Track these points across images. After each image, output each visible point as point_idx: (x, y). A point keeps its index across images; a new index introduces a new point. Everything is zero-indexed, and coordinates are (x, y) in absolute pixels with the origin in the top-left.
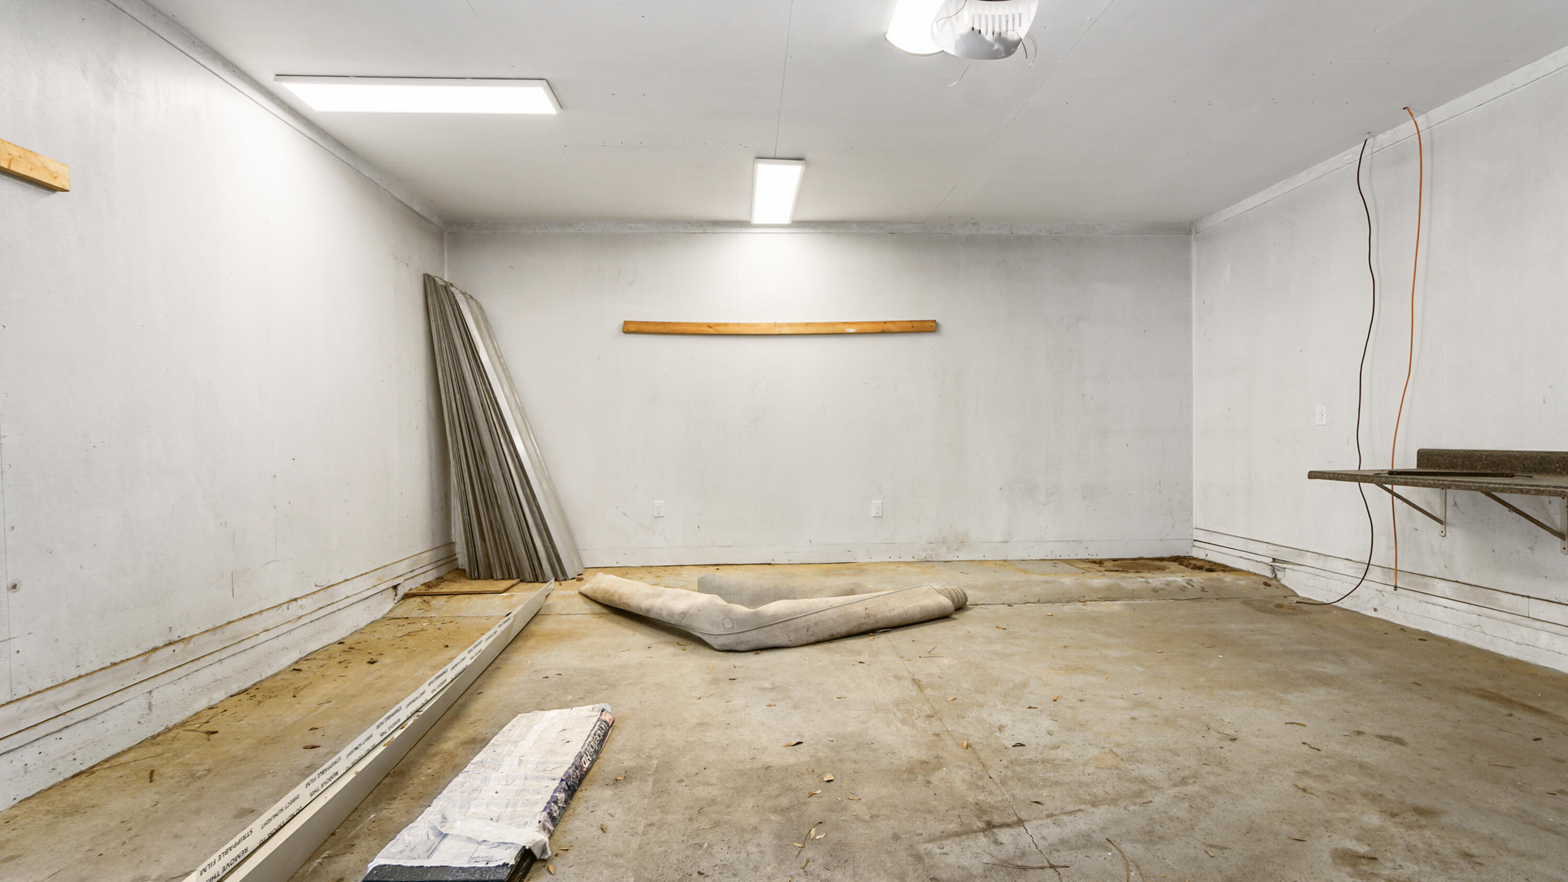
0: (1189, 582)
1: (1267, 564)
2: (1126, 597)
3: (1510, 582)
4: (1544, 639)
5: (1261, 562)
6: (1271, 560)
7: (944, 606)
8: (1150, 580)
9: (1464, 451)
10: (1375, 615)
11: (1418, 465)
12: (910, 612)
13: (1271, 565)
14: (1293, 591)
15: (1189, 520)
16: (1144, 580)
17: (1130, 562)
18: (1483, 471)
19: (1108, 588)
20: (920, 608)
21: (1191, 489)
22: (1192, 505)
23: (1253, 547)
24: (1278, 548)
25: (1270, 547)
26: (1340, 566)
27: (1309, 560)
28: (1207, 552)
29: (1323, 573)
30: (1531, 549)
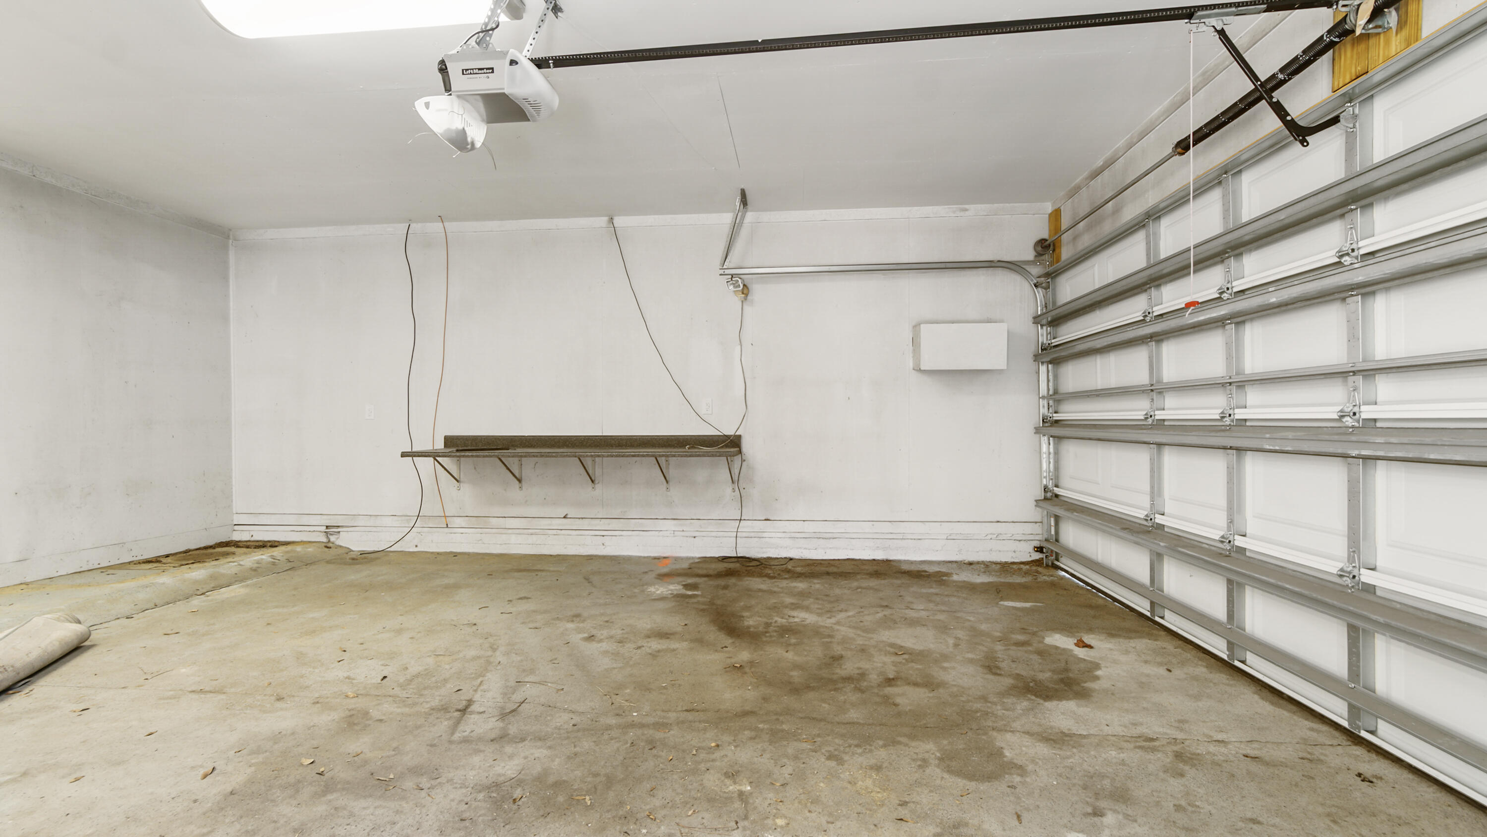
0: (272, 557)
1: (320, 532)
2: (236, 581)
3: (497, 511)
4: (514, 539)
5: (314, 531)
6: (325, 527)
7: (82, 633)
8: (241, 563)
9: (472, 436)
10: (416, 550)
11: (445, 446)
12: (50, 649)
13: (325, 532)
14: (348, 548)
15: (230, 507)
16: (236, 564)
17: (182, 555)
18: (482, 448)
19: (213, 577)
20: (58, 643)
21: (231, 477)
22: (232, 492)
23: (305, 520)
24: (332, 517)
25: (325, 517)
26: (388, 521)
27: (361, 522)
28: (252, 533)
29: (374, 529)
30: (505, 490)
